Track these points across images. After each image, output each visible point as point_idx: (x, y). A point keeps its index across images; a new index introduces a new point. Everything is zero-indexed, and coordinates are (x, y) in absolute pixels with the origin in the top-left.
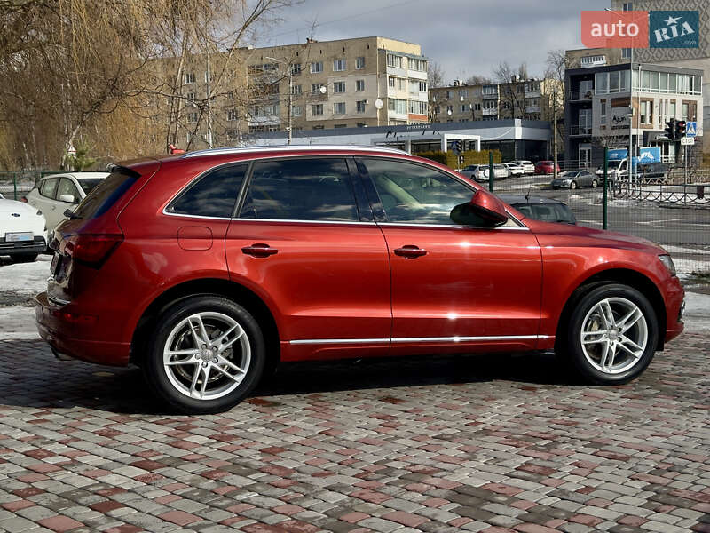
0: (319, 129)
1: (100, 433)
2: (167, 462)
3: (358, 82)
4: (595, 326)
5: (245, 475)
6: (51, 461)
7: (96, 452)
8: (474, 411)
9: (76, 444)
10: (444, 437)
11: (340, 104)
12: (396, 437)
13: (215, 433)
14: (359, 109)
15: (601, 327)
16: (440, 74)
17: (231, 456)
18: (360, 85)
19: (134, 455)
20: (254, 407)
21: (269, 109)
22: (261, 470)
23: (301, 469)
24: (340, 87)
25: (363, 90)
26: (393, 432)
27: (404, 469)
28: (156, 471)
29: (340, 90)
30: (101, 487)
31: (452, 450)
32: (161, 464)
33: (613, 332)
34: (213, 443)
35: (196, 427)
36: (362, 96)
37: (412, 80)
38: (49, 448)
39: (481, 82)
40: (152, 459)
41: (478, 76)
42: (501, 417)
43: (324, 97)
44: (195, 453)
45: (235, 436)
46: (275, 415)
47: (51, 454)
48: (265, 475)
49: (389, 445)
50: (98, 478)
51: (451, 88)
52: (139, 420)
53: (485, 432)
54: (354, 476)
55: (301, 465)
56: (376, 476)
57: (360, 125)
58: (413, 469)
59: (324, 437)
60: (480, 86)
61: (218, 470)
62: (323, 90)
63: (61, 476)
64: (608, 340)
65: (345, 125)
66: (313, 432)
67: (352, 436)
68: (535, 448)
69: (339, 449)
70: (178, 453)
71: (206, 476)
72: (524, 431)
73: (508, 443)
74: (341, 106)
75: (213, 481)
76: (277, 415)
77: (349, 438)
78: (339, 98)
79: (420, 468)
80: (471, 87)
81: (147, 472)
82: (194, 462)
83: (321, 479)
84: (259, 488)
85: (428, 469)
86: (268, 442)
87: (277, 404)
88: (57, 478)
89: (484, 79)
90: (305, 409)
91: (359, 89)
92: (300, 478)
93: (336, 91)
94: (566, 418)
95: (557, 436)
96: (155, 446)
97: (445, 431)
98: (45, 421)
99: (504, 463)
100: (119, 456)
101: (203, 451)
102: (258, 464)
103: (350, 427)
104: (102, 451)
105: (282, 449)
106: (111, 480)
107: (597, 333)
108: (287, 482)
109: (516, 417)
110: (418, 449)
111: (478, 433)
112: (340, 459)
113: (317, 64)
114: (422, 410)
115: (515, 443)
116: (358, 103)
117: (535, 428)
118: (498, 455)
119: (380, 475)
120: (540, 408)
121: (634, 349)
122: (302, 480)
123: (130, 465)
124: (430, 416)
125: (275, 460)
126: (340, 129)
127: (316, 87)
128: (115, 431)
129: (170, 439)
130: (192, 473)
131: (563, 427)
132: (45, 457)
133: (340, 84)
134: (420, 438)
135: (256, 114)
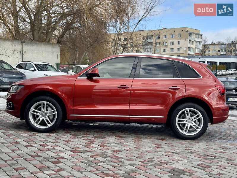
1: (65, 141)
2: (82, 151)
3: (178, 42)
5: (104, 158)
6: (47, 147)
7: (61, 146)
8: (190, 146)
9: (57, 144)
10: (176, 153)
11: (172, 49)
12: (159, 151)
13: (100, 144)
14: (178, 50)
16: (206, 40)
17: (102, 151)
18: (179, 43)
19: (72, 148)
20: (117, 138)
22: (110, 157)
23: (123, 158)
24: (172, 43)
25: (180, 44)
26: (159, 150)
27: (158, 161)
28: (77, 154)
29: (172, 44)
30: (58, 157)
31: (176, 157)
32: (79, 152)
34: (98, 147)
35: (95, 142)
36: (179, 46)
37: (197, 42)
38: (48, 144)
39: (221, 43)
40: (77, 150)
41: (220, 41)
42: (198, 148)
43: (167, 46)
44: (92, 150)
45: (106, 146)
46: (122, 140)
47: (48, 146)
48: (111, 158)
49: (156, 153)
50: (58, 154)
51: (210, 45)
52: (79, 138)
53: (191, 152)
54: (140, 162)
55: (123, 156)
56: (147, 162)
58: (161, 161)
59: (135, 149)
60: (220, 44)
61: (96, 155)
62: (167, 44)
63: (48, 152)
65: (173, 55)
66: (132, 147)
67: (145, 149)
68: (207, 159)
69: (138, 153)
70: (86, 149)
71: (92, 157)
72: (205, 153)
73: (198, 156)
75: (93, 158)
76: (122, 141)
77: (143, 150)
78: (172, 47)
79: (163, 161)
80: (217, 44)
81: (74, 154)
82: (90, 152)
83: (129, 161)
84: (107, 162)
85: (166, 162)
86: (116, 148)
87: (124, 137)
88: (47, 153)
89: (222, 42)
90: (133, 140)
92: (122, 160)
94: (222, 151)
95: (216, 156)
96: (80, 146)
97: (176, 151)
98: (51, 136)
99: (193, 163)
100: (68, 148)
101: (94, 149)
102: (110, 154)
103: (145, 146)
104: (63, 146)
105: (120, 151)
106: (62, 155)
108: (117, 161)
109: (204, 149)
110: (165, 155)
111: (189, 152)
112: (138, 156)
113: (165, 36)
114: (172, 144)
115: (199, 157)
116: (178, 48)
117: (209, 153)
118: (192, 160)
119: (149, 162)
120: (214, 147)
122: (122, 161)
123: (70, 151)
124: (173, 146)
125: (116, 154)
127: (164, 43)
128: (70, 141)
129: (86, 145)
130: (88, 155)
131: (220, 153)
132: (45, 146)
133: (172, 42)
134: (168, 152)
135: (145, 51)
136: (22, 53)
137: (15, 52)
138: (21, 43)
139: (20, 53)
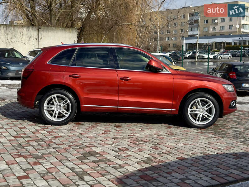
0: (214, 36)
3: (230, 18)
4: (195, 107)
14: (230, 28)
15: (197, 108)
21: (196, 29)
24: (223, 20)
25: (232, 21)
29: (223, 21)
33: (202, 110)
36: (231, 23)
43: (217, 24)
57: (230, 34)
62: (216, 21)
64: (199, 113)
65: (224, 34)
74: (223, 27)
78: (223, 24)
91: (230, 20)
93: (221, 21)
107: (195, 110)
116: (230, 26)
121: (209, 117)
126: (222, 35)
127: (214, 20)
133: (223, 19)
135: (191, 31)
136: (38, 39)
137: (31, 38)
138: (37, 29)
139: (36, 39)
